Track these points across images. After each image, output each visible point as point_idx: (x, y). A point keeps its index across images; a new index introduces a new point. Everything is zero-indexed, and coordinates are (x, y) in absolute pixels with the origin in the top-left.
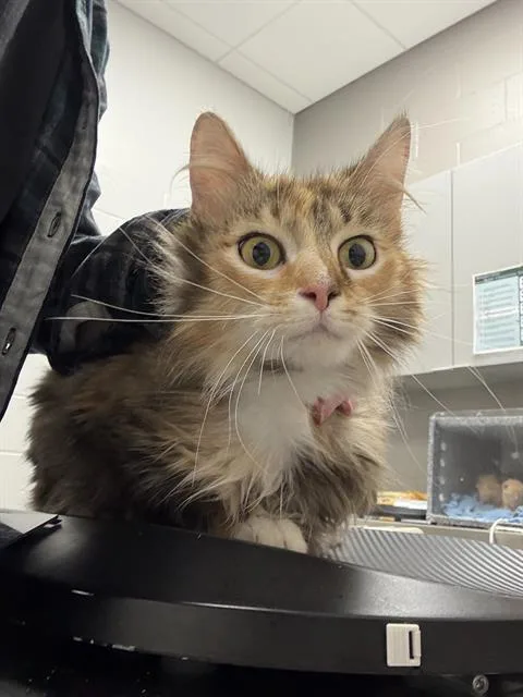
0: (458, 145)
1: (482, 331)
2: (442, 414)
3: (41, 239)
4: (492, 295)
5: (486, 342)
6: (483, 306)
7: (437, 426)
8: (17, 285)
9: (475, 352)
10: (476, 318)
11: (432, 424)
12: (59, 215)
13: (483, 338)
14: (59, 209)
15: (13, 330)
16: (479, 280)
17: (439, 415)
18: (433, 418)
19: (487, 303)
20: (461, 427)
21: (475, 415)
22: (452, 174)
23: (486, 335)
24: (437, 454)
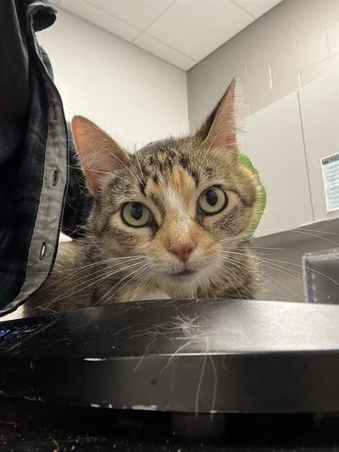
0: (299, 76)
1: (331, 196)
2: (310, 254)
3: (48, 188)
4: (335, 171)
5: (335, 202)
6: (330, 178)
7: (307, 262)
8: (40, 217)
9: (328, 210)
10: (326, 187)
11: (304, 262)
12: (56, 172)
13: (333, 200)
14: (55, 169)
15: (44, 244)
16: (325, 162)
17: (308, 255)
18: (304, 257)
19: (332, 176)
20: (323, 261)
21: (332, 252)
22: (298, 93)
23: (334, 198)
24: (310, 282)
